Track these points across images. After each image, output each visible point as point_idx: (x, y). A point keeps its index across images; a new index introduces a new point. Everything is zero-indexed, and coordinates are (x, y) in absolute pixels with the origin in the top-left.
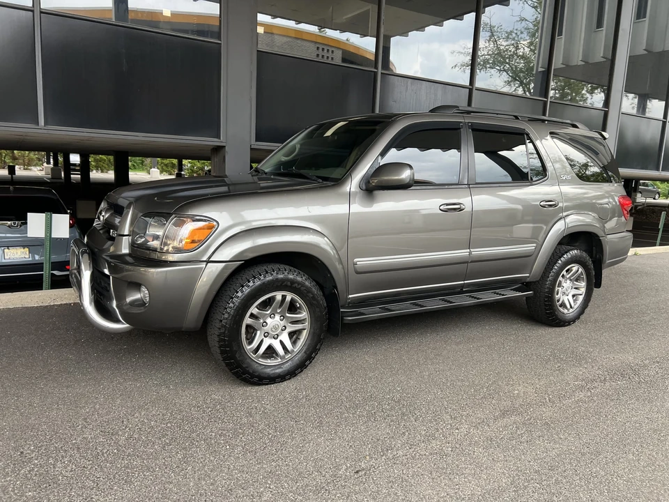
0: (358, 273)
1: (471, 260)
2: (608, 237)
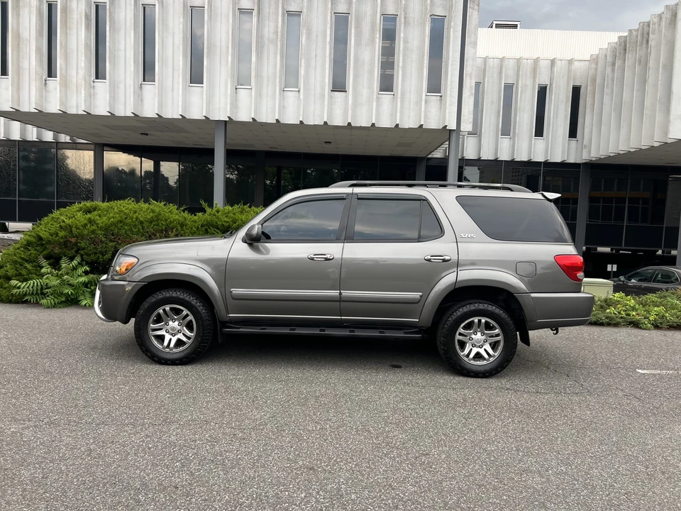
0: (233, 299)
1: (342, 299)
2: (533, 295)
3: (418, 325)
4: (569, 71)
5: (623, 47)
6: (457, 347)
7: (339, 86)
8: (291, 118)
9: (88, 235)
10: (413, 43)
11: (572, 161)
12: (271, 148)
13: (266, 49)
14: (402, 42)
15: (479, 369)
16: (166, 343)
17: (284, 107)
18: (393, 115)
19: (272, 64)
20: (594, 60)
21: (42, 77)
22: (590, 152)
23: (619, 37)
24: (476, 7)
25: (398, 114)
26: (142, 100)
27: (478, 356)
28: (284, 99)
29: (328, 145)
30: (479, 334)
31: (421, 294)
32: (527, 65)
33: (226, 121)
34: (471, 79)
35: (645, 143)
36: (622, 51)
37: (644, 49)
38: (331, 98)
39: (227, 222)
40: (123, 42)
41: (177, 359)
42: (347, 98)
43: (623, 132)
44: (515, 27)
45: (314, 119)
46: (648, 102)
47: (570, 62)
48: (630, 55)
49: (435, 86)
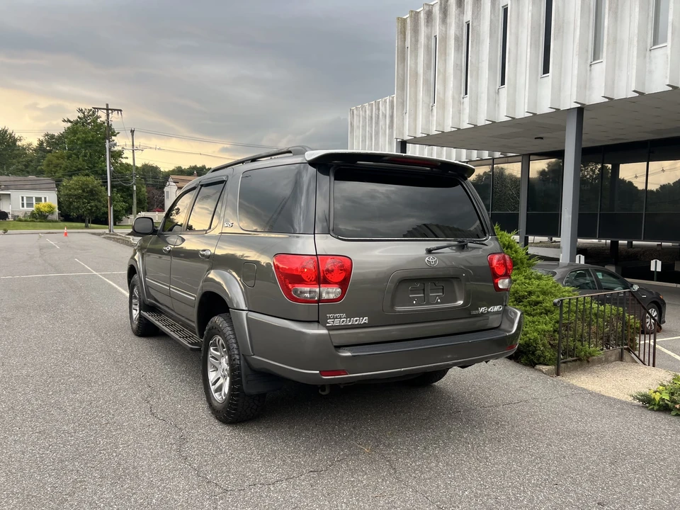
2: (249, 314)
6: (209, 371)
17: (650, 71)
21: (429, 105)
26: (498, 105)
27: (220, 389)
28: (650, 62)
30: (224, 359)
33: (579, 108)
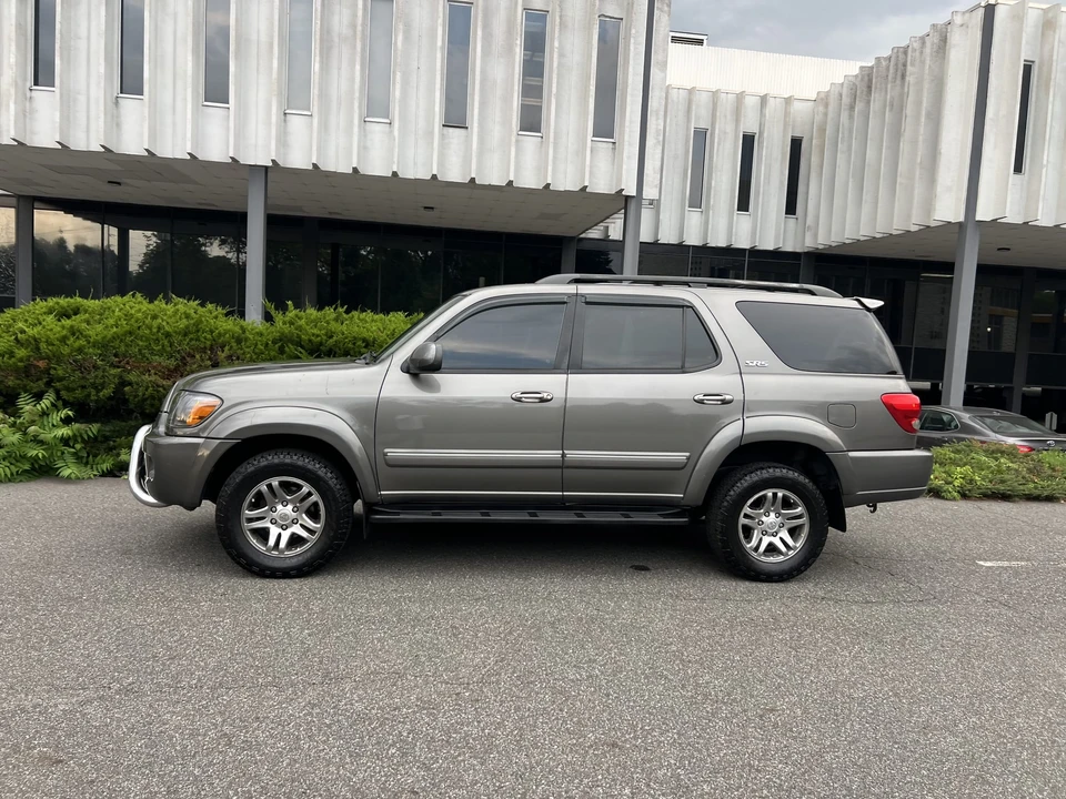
0: (388, 465)
1: (566, 464)
2: (852, 454)
3: (683, 502)
4: (787, 114)
5: (867, 83)
6: (741, 536)
7: (455, 119)
8: (377, 167)
9: (70, 355)
10: (571, 57)
11: (789, 248)
12: (330, 213)
13: (335, 52)
14: (556, 56)
15: (775, 568)
16: (272, 542)
17: (365, 148)
18: (541, 169)
19: (344, 79)
20: (823, 100)
22: (815, 236)
23: (861, 68)
24: (666, 8)
25: (550, 168)
26: (118, 125)
27: (772, 549)
28: (365, 136)
29: (430, 213)
30: (772, 515)
31: (688, 454)
32: (727, 103)
33: (266, 168)
34: (657, 119)
35: (897, 227)
36: (865, 89)
37: (898, 88)
38: (443, 136)
39: (318, 336)
40: (84, 25)
41: (292, 569)
42: (468, 140)
43: (866, 209)
44: (700, 42)
45: (416, 170)
46: (902, 167)
47: (788, 101)
48: (877, 95)
49: (605, 126)
